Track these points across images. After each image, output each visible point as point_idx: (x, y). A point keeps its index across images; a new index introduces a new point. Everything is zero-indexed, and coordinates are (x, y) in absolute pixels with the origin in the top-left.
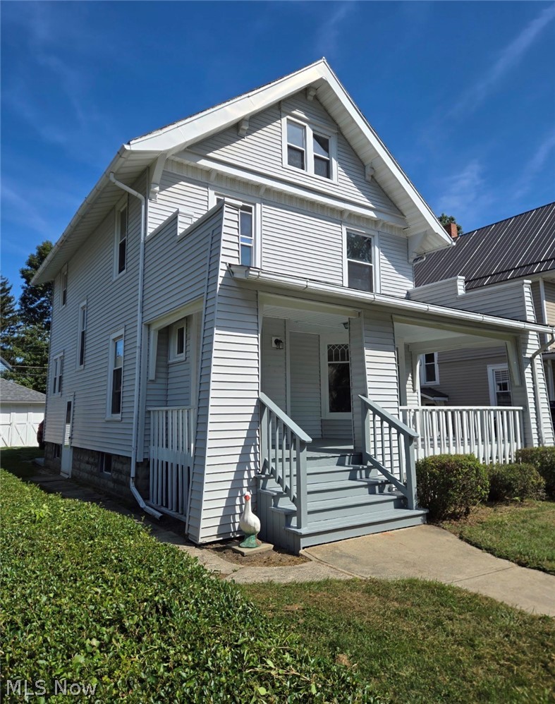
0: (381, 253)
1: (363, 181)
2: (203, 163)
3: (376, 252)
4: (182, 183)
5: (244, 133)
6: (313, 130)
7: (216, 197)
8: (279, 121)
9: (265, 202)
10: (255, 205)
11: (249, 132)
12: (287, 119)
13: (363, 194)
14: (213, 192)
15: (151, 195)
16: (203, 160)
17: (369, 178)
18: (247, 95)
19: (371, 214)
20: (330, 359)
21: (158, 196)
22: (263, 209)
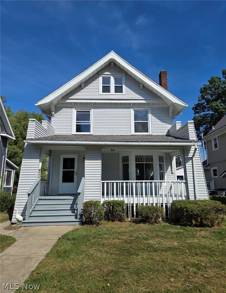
0: (152, 116)
1: (139, 89)
2: (68, 101)
3: (150, 116)
4: (63, 109)
5: (83, 87)
6: (114, 77)
7: (76, 110)
8: (98, 79)
9: (94, 108)
10: (91, 110)
11: (85, 86)
12: (102, 77)
13: (138, 95)
14: (75, 109)
15: (52, 115)
16: (68, 100)
17: (142, 88)
18: (78, 76)
19: (144, 102)
20: (123, 162)
21: (55, 115)
22: (94, 111)
